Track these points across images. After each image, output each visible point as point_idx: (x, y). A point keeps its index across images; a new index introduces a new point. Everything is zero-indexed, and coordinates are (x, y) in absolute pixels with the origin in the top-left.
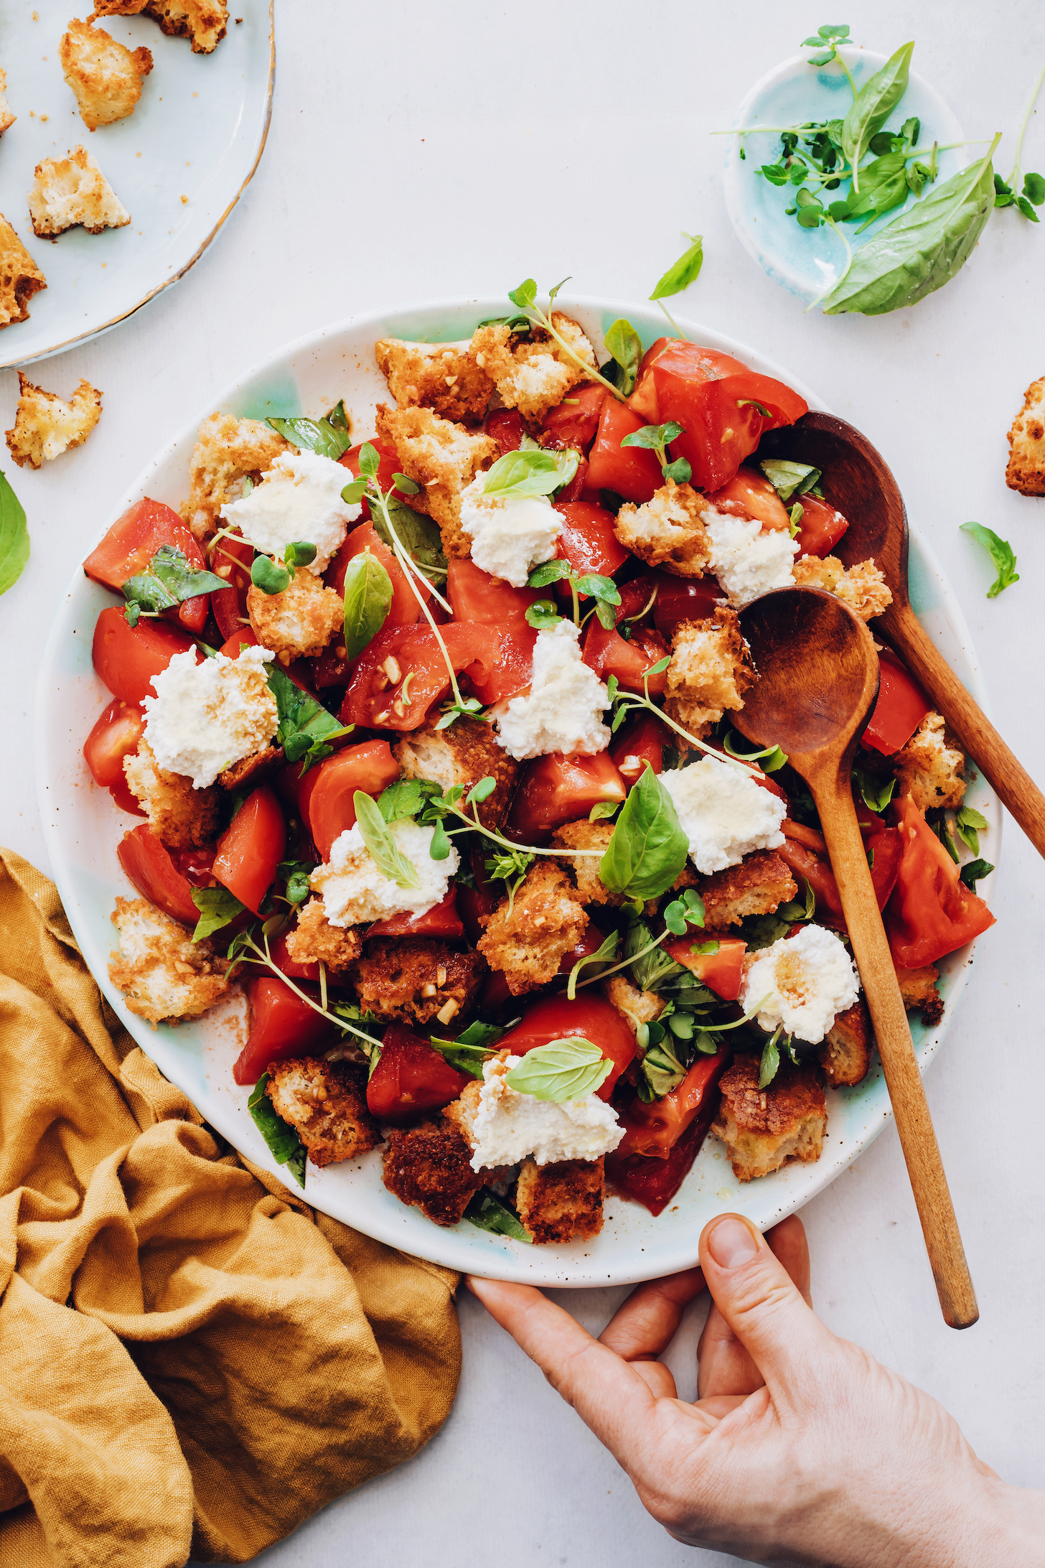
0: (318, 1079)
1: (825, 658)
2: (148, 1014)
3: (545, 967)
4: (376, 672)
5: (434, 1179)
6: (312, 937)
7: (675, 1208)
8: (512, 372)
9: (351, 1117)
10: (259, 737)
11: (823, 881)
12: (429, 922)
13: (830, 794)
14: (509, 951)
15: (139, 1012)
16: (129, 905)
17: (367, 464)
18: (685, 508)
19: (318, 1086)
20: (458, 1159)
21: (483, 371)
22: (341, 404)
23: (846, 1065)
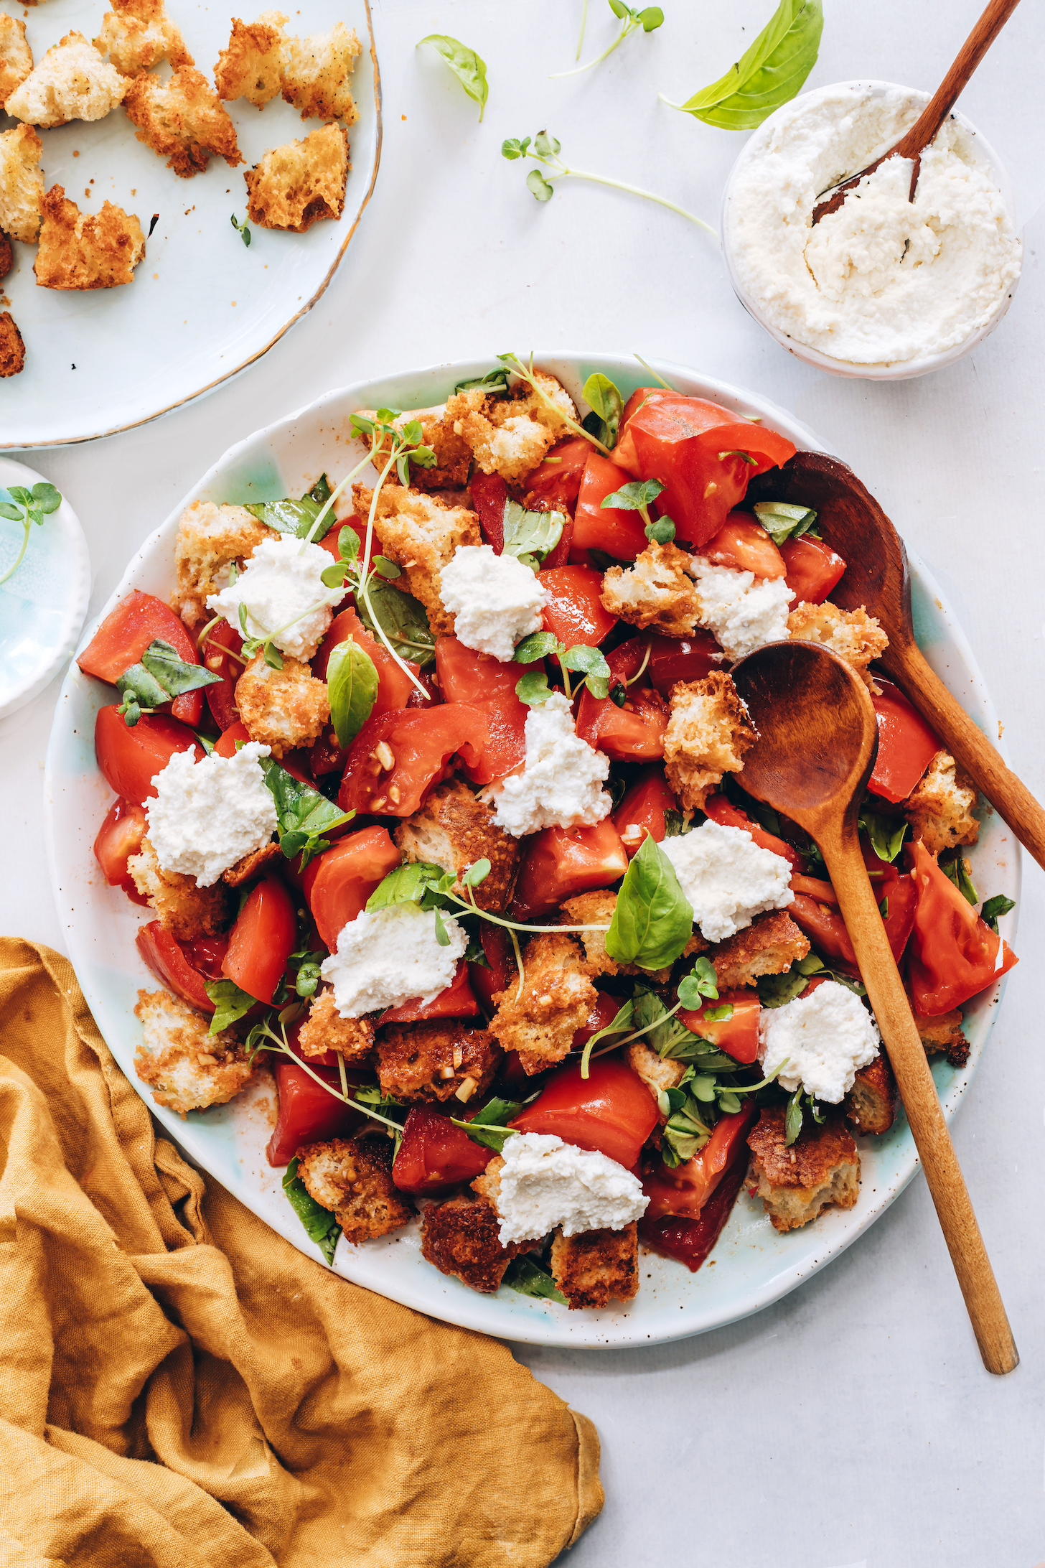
0: (348, 1161)
1: (823, 710)
2: (175, 1106)
3: (557, 1045)
4: (370, 759)
5: (468, 1249)
6: (324, 1030)
7: (713, 1263)
8: (488, 437)
9: (383, 1196)
10: (259, 834)
11: (837, 934)
12: (439, 1008)
13: (837, 849)
14: (520, 1031)
15: (168, 1105)
16: (151, 998)
17: (347, 547)
18: (671, 568)
19: (346, 1168)
20: (491, 1231)
21: (459, 438)
22: (324, 478)
23: (871, 1115)
